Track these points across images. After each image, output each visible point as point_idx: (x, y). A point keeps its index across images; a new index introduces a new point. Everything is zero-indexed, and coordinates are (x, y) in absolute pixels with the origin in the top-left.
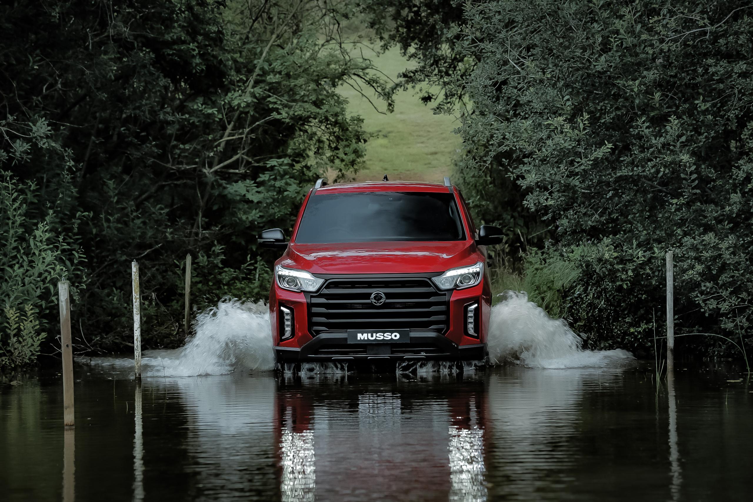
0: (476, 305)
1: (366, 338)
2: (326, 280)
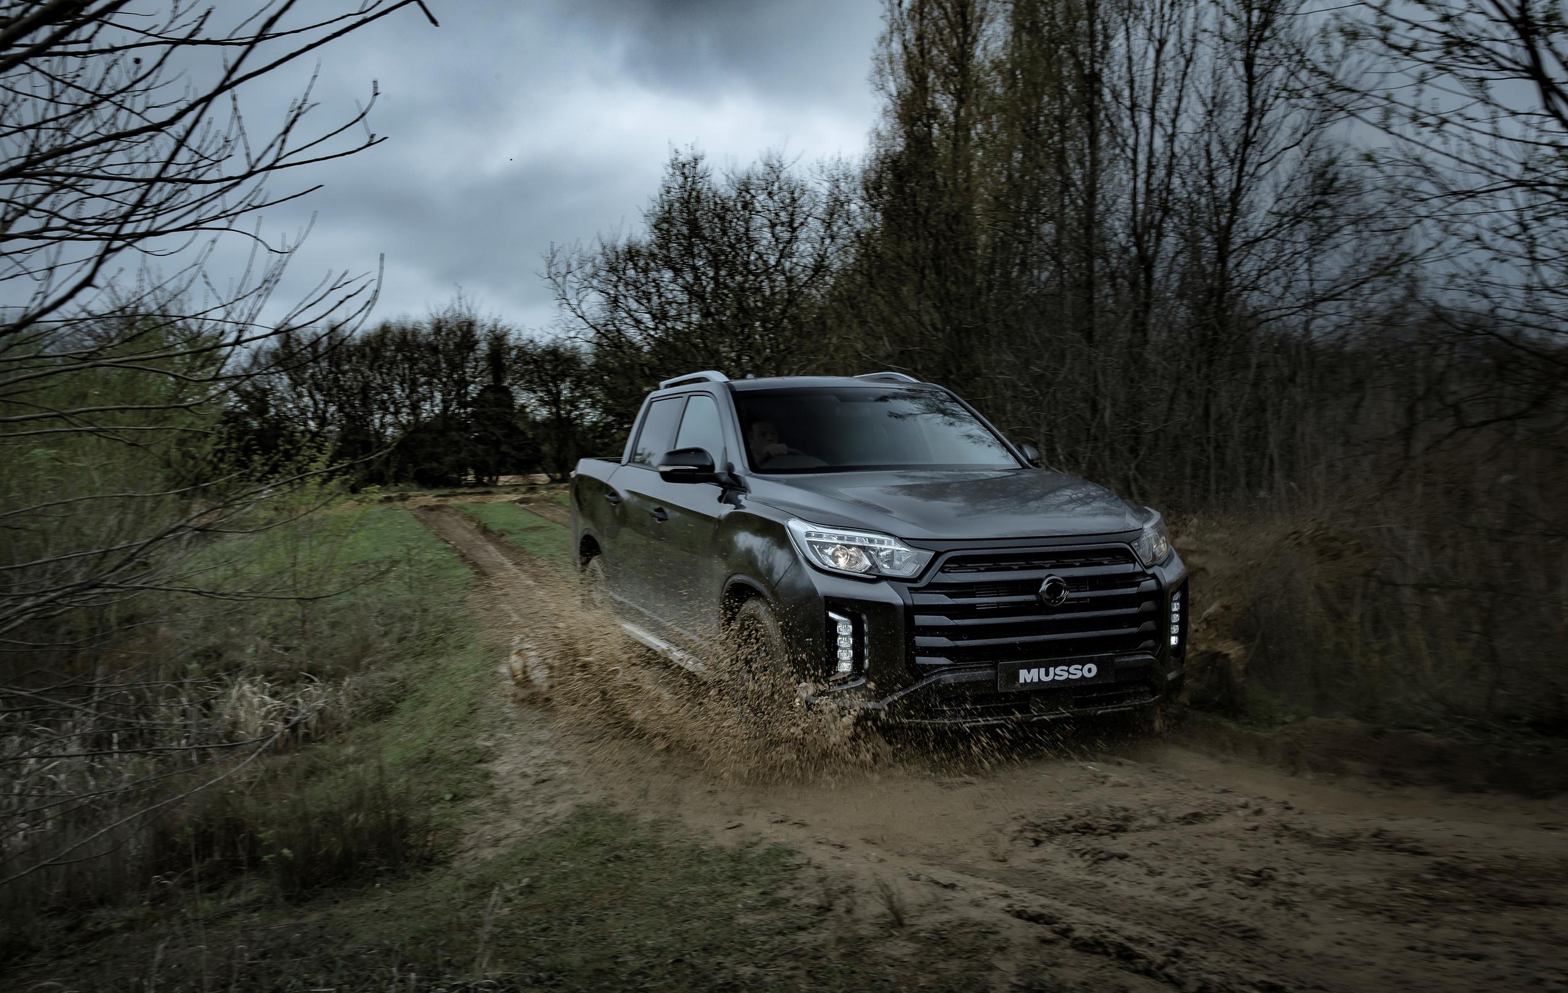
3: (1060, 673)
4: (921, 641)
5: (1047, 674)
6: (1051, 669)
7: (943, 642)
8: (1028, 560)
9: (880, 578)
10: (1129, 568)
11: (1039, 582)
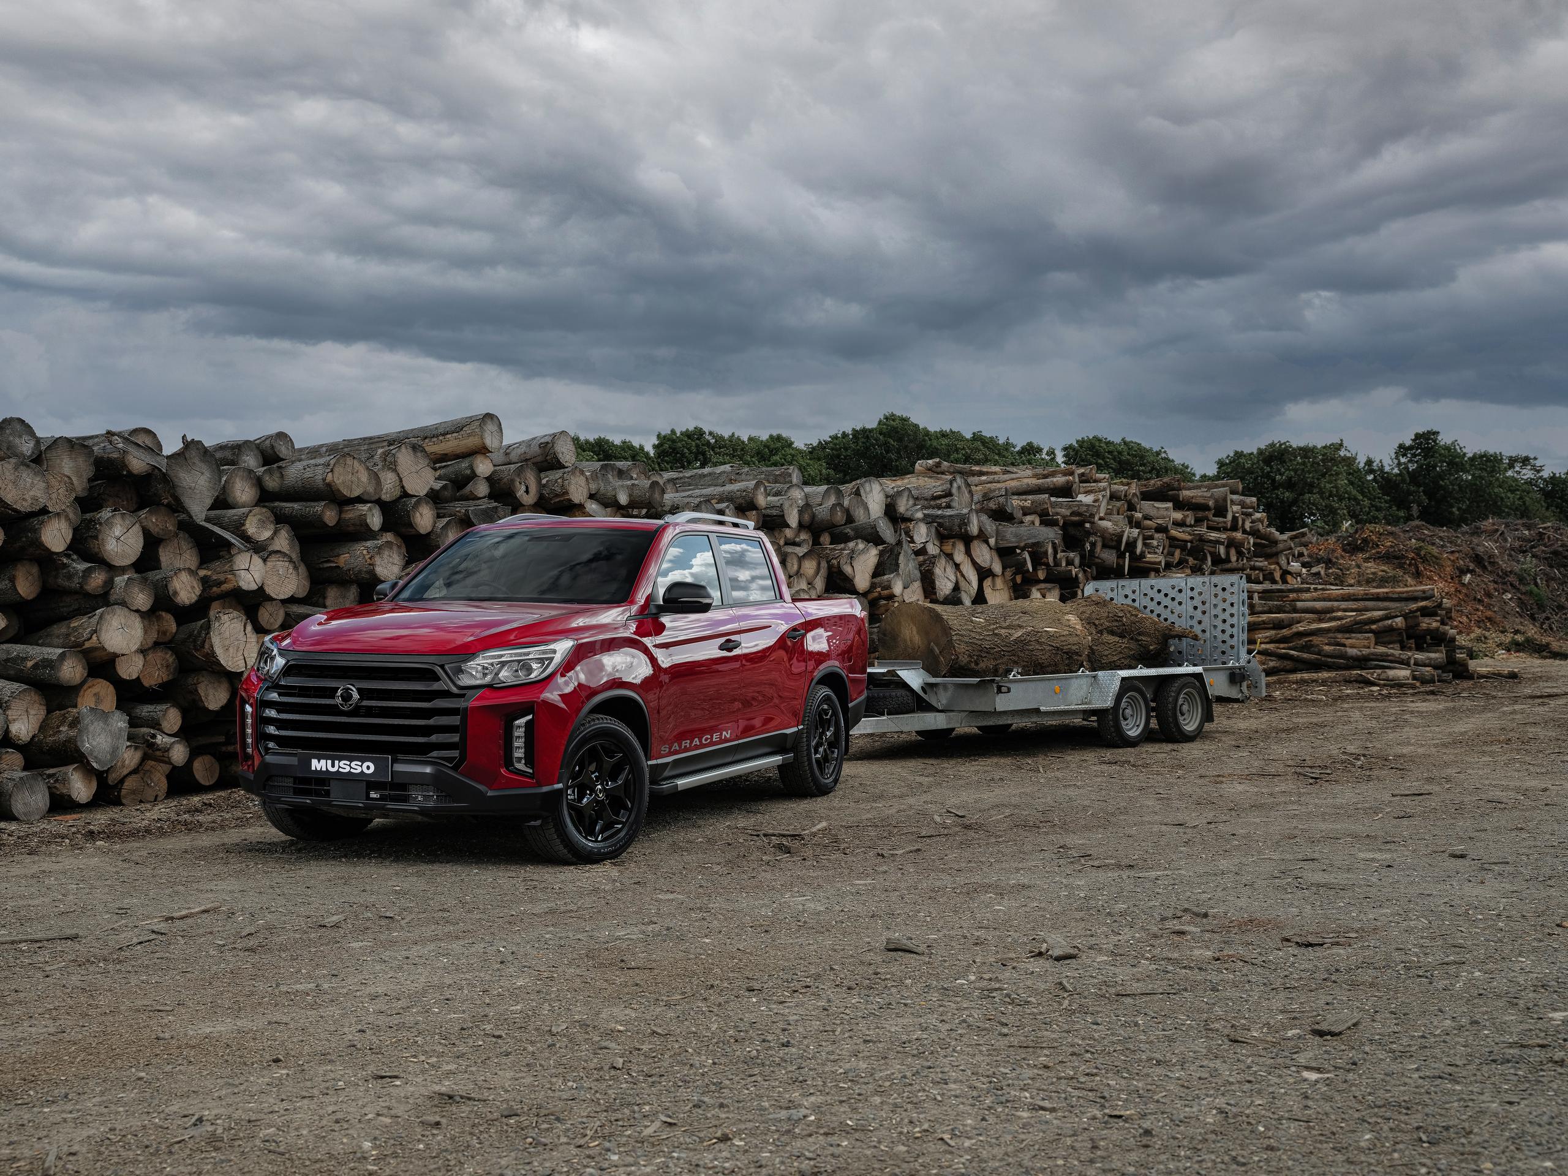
0: (530, 717)
1: (324, 769)
2: (288, 661)
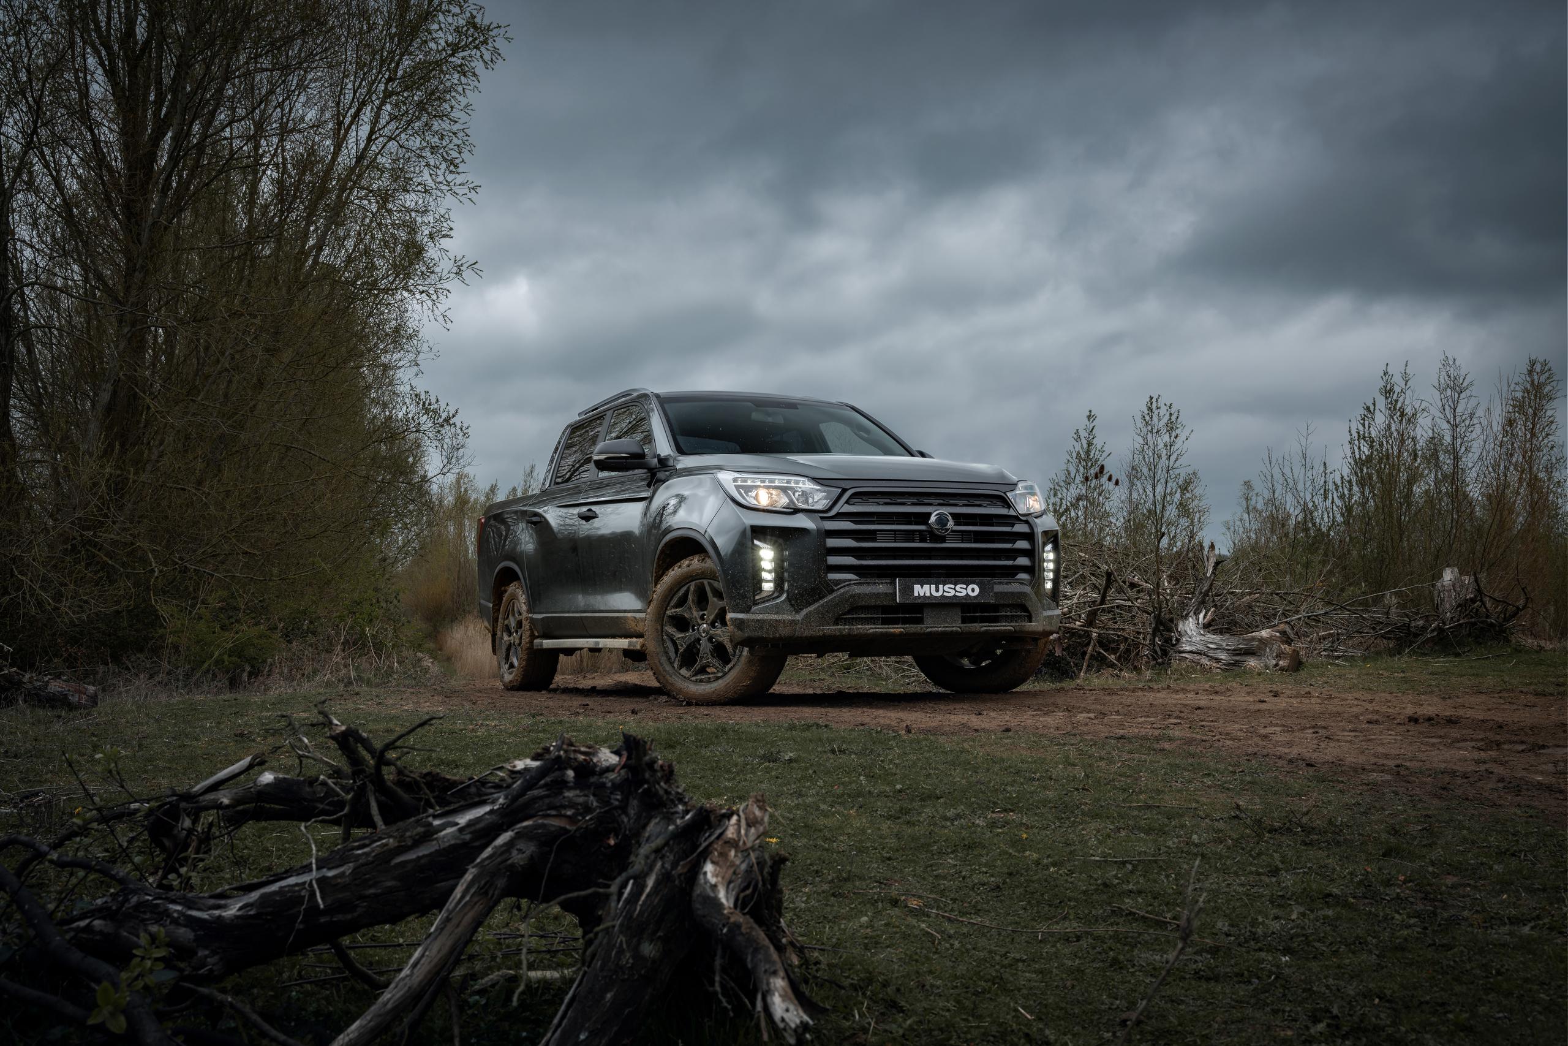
3: (948, 590)
4: (833, 560)
5: (937, 590)
6: (941, 586)
7: (850, 560)
8: (921, 497)
9: (796, 511)
10: (1003, 511)
11: (929, 515)
